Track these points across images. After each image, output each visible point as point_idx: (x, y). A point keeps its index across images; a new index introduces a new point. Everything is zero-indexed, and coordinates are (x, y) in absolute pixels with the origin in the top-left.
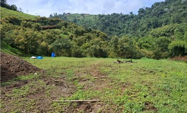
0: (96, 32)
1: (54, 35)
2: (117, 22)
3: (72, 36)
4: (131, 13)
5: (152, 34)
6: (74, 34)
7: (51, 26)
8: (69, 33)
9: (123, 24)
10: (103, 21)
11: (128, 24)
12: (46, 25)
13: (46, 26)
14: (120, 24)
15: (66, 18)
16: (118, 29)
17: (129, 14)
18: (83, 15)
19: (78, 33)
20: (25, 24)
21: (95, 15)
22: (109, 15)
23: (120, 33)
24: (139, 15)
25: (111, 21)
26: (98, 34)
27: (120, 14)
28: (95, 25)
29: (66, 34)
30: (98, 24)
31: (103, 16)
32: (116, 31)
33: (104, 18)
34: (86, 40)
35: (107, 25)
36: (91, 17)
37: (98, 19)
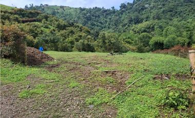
0: (78, 26)
1: (36, 29)
2: (99, 16)
3: (54, 30)
4: (113, 8)
5: (133, 30)
6: (56, 27)
7: (30, 19)
8: (50, 26)
9: (105, 19)
10: (85, 14)
11: (110, 19)
12: (24, 17)
13: (24, 19)
14: (102, 19)
15: (43, 10)
16: (100, 24)
17: (111, 9)
18: (62, 7)
19: (61, 27)
20: (3, 15)
21: (76, 8)
22: (90, 9)
23: (102, 28)
24: (121, 10)
25: (93, 16)
26: (81, 28)
27: (102, 8)
28: (76, 19)
29: (47, 27)
30: (79, 18)
31: (84, 9)
32: (98, 26)
33: (85, 12)
34: (68, 35)
35: (89, 19)
36: (71, 10)
37: (79, 12)
